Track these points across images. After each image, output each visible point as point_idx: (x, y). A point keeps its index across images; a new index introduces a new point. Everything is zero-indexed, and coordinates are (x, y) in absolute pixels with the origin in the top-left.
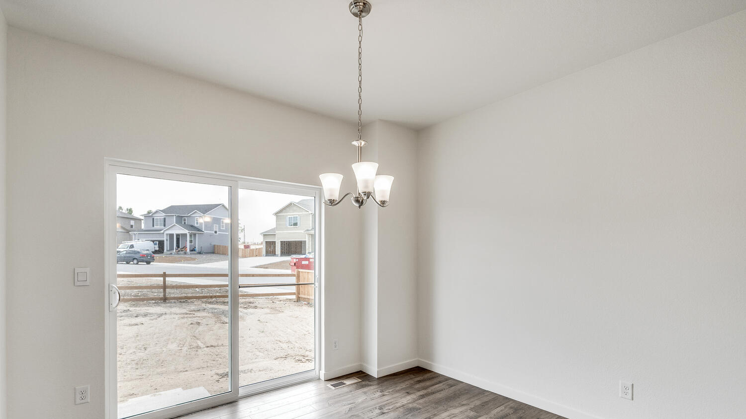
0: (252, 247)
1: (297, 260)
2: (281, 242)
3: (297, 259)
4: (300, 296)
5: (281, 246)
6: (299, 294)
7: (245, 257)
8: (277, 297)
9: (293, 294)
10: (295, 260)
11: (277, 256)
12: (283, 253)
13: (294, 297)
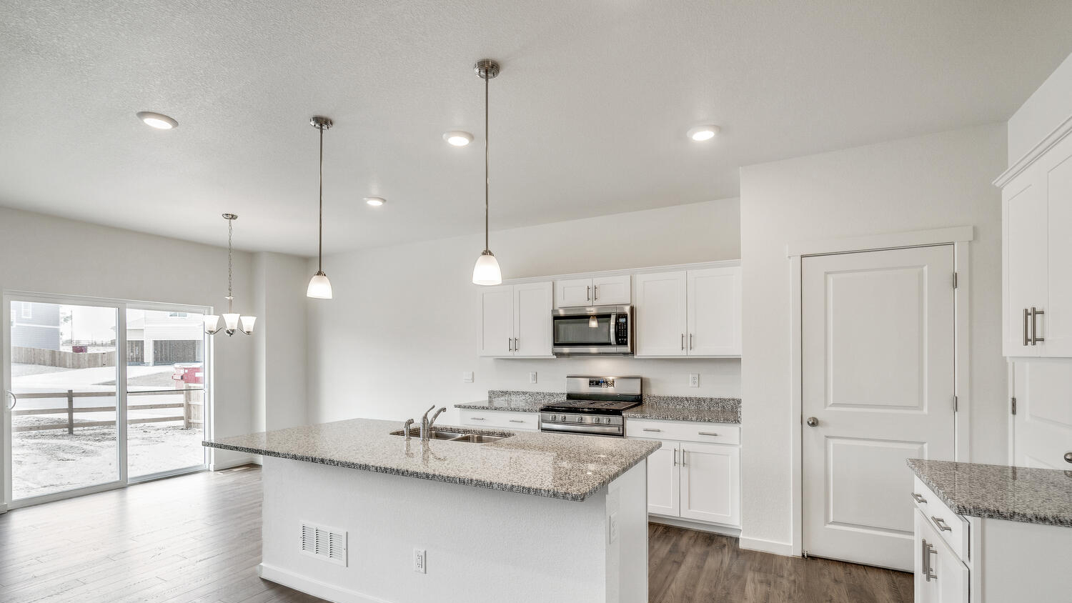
0: (91, 350)
1: (186, 371)
2: (156, 342)
3: (185, 369)
4: (191, 421)
5: (155, 349)
6: (189, 417)
7: (79, 367)
8: (152, 424)
9: (181, 418)
10: (182, 372)
11: (148, 365)
12: (158, 361)
13: (181, 423)
